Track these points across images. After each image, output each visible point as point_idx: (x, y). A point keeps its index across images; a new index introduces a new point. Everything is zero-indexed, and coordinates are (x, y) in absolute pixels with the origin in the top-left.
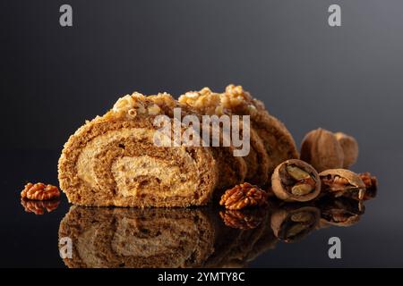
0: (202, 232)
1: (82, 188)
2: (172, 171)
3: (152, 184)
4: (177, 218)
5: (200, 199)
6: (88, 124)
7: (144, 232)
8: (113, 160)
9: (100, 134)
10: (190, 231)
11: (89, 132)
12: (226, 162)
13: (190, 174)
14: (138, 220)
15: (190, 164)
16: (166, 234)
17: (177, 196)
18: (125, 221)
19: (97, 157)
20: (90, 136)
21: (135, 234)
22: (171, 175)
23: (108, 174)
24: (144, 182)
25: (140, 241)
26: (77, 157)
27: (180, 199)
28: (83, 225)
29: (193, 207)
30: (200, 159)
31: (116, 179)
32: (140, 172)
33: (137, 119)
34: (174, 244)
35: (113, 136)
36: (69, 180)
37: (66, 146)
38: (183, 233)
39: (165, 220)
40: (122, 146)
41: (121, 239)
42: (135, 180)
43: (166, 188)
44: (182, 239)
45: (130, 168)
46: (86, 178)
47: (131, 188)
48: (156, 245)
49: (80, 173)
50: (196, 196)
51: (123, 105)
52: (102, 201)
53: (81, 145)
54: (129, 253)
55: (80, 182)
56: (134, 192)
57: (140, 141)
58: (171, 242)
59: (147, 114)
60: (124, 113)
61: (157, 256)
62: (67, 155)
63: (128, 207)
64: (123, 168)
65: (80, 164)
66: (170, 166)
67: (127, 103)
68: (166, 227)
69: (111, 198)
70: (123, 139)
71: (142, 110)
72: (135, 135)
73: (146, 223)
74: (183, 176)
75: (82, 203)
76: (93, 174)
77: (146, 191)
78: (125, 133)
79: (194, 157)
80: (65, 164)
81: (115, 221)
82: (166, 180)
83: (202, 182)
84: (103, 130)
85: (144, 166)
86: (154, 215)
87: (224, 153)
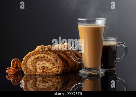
0: (59, 82)
1: (28, 70)
2: (51, 65)
3: (46, 68)
4: (52, 78)
5: (58, 72)
6: (29, 53)
7: (44, 82)
8: (36, 62)
9: (32, 55)
10: (56, 81)
11: (30, 55)
12: (66, 63)
13: (56, 66)
14: (42, 78)
15: (56, 63)
16: (50, 82)
17: (52, 72)
18: (39, 79)
19: (32, 61)
20: (30, 56)
21: (42, 82)
22: (51, 66)
23: (34, 66)
24: (44, 68)
25: (43, 84)
26: (27, 61)
27: (53, 73)
28: (28, 80)
29: (57, 75)
30: (58, 62)
31: (37, 67)
32: (43, 65)
33: (42, 51)
34: (52, 85)
35: (36, 56)
36: (24, 67)
37: (24, 59)
38: (54, 82)
39: (49, 78)
40: (38, 59)
41: (38, 83)
42: (42, 67)
43: (50, 70)
44: (54, 83)
45: (40, 64)
46: (29, 67)
47: (40, 70)
48: (47, 85)
49: (27, 66)
50: (57, 72)
51: (38, 48)
52: (33, 73)
53: (28, 58)
54: (40, 87)
55: (27, 68)
56: (41, 71)
57: (43, 57)
58: (51, 84)
59: (45, 50)
60: (39, 50)
61: (47, 88)
62: (24, 61)
63: (40, 75)
64: (38, 64)
65: (27, 63)
66: (50, 64)
67: (39, 47)
68: (50, 80)
69: (35, 72)
70: (38, 57)
71: (44, 49)
72: (42, 56)
73: (44, 79)
74: (54, 66)
75: (28, 74)
76: (31, 66)
77: (44, 71)
78: (39, 55)
79: (57, 61)
80: (24, 63)
81: (36, 79)
82: (50, 67)
83: (59, 68)
84: (33, 55)
85: (44, 64)
86: (46, 77)
87: (65, 61)
